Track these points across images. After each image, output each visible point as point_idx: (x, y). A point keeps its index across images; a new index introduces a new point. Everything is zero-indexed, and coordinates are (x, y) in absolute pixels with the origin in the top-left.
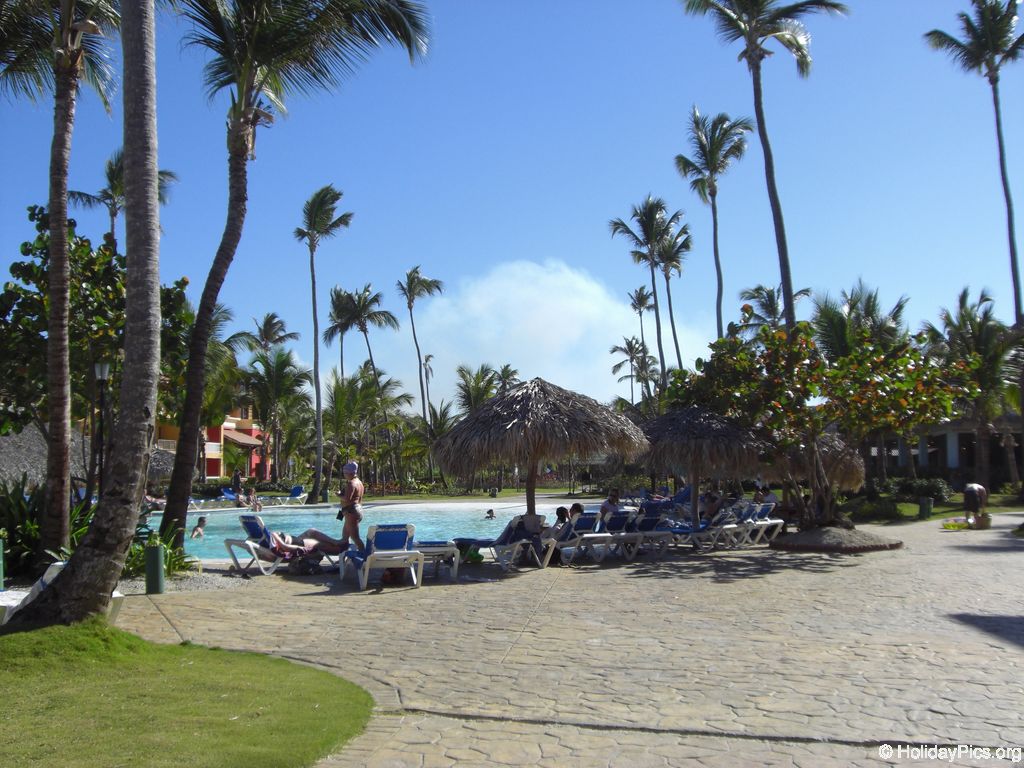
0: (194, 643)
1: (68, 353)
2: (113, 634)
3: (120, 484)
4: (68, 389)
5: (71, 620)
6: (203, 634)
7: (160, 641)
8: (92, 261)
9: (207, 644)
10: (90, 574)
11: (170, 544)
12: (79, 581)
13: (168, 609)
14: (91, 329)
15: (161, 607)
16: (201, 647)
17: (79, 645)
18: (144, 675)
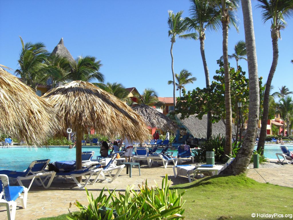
0: (270, 183)
1: (230, 100)
2: (247, 179)
3: (249, 136)
4: (231, 110)
5: (236, 174)
6: (272, 181)
7: (260, 182)
8: (235, 74)
9: (273, 184)
10: (241, 162)
11: (260, 154)
12: (238, 164)
13: (260, 173)
14: (236, 93)
15: (258, 172)
16: (272, 184)
17: (238, 181)
18: (257, 191)
